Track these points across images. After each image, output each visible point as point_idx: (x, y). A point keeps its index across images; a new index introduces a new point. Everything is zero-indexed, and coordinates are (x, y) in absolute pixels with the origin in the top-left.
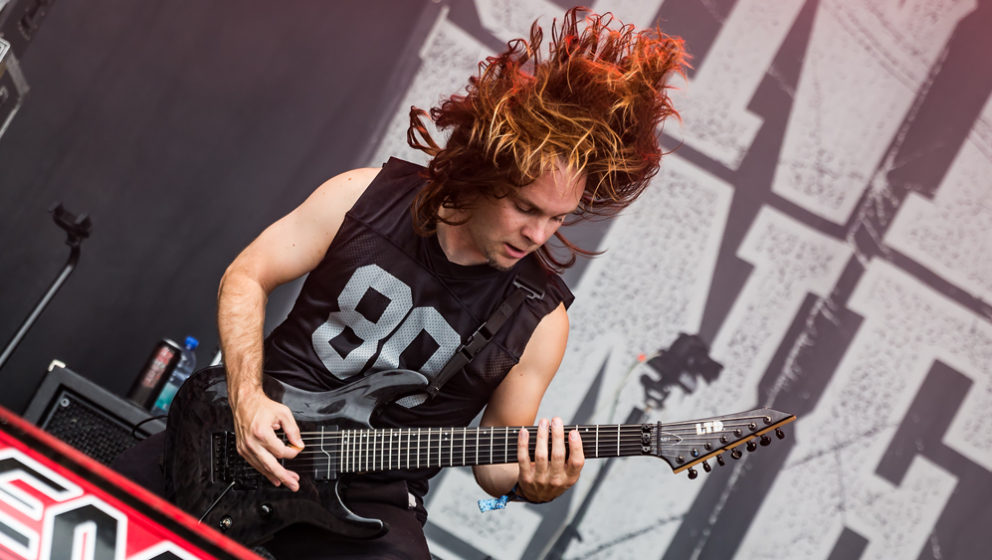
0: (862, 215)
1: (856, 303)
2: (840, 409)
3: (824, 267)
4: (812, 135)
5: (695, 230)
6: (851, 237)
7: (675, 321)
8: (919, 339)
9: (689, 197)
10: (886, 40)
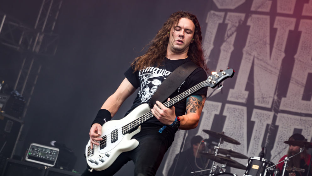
0: (274, 105)
1: (277, 124)
2: (278, 146)
3: (269, 118)
4: (260, 91)
5: (241, 118)
6: (273, 110)
7: (242, 138)
8: (290, 126)
9: (238, 112)
10: (269, 67)
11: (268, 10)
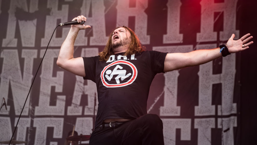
0: (30, 113)
1: (34, 126)
2: (38, 142)
3: (28, 123)
6: (30, 117)
8: (44, 126)
10: (23, 86)
11: (15, 45)
